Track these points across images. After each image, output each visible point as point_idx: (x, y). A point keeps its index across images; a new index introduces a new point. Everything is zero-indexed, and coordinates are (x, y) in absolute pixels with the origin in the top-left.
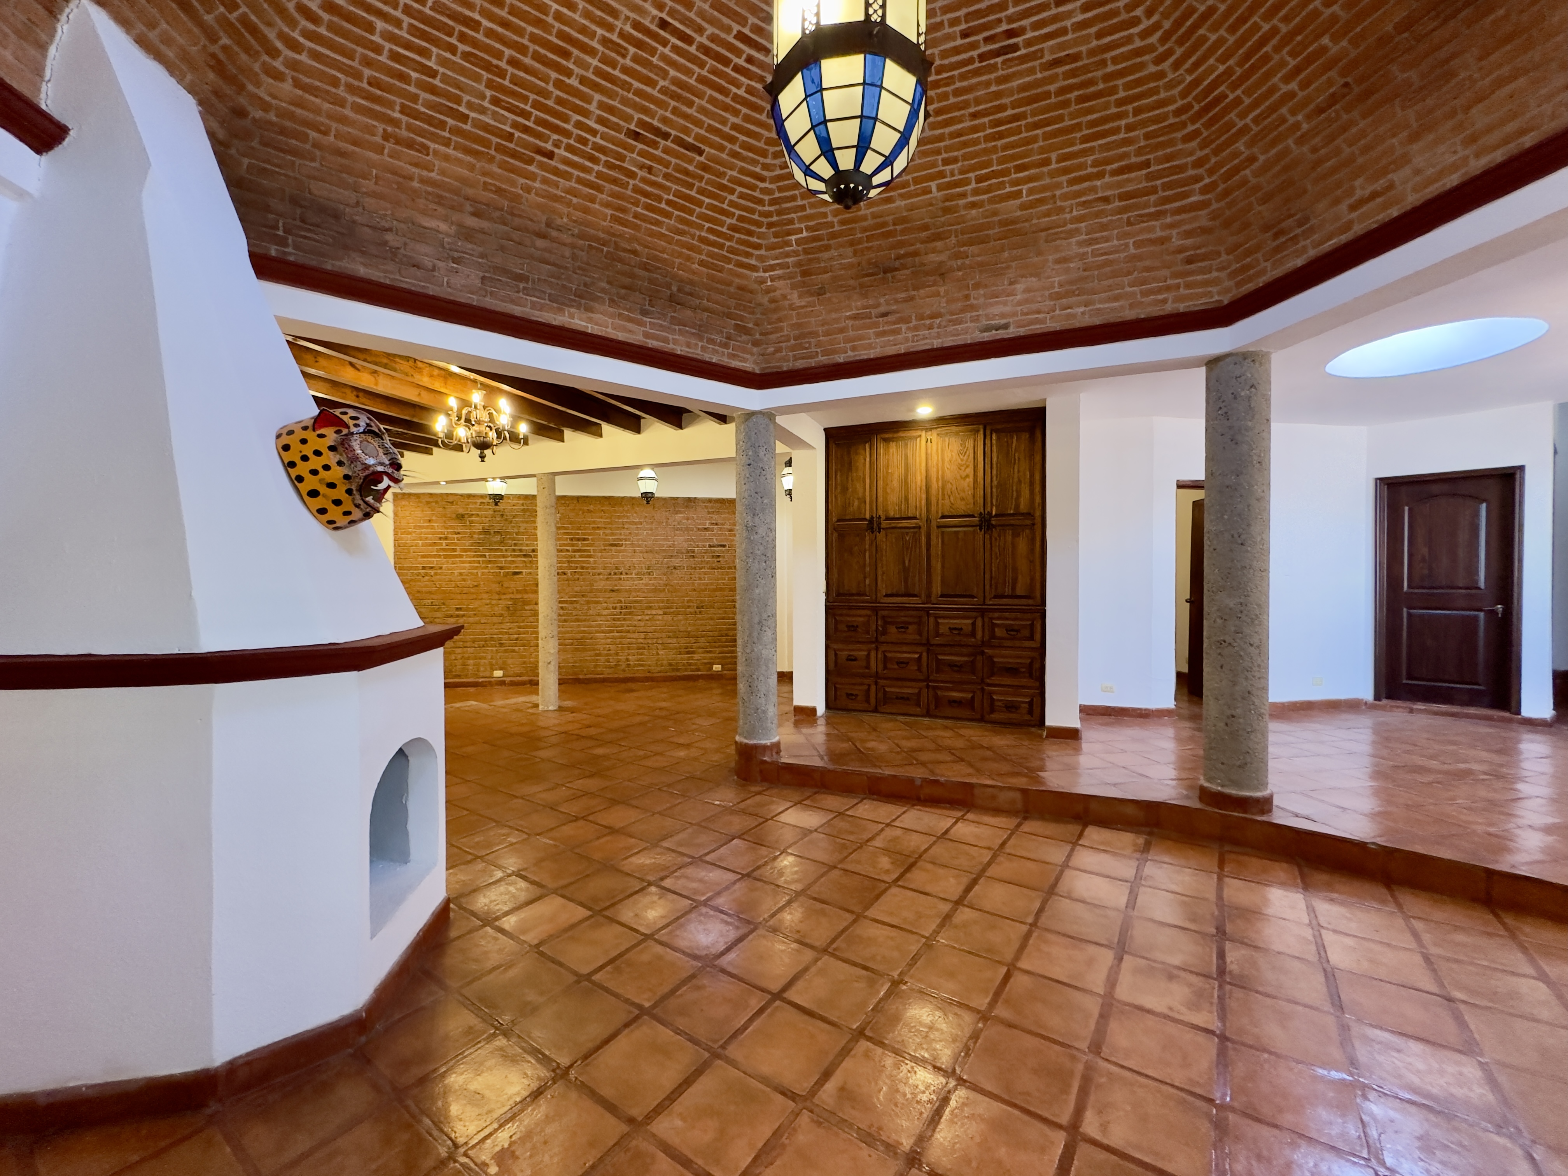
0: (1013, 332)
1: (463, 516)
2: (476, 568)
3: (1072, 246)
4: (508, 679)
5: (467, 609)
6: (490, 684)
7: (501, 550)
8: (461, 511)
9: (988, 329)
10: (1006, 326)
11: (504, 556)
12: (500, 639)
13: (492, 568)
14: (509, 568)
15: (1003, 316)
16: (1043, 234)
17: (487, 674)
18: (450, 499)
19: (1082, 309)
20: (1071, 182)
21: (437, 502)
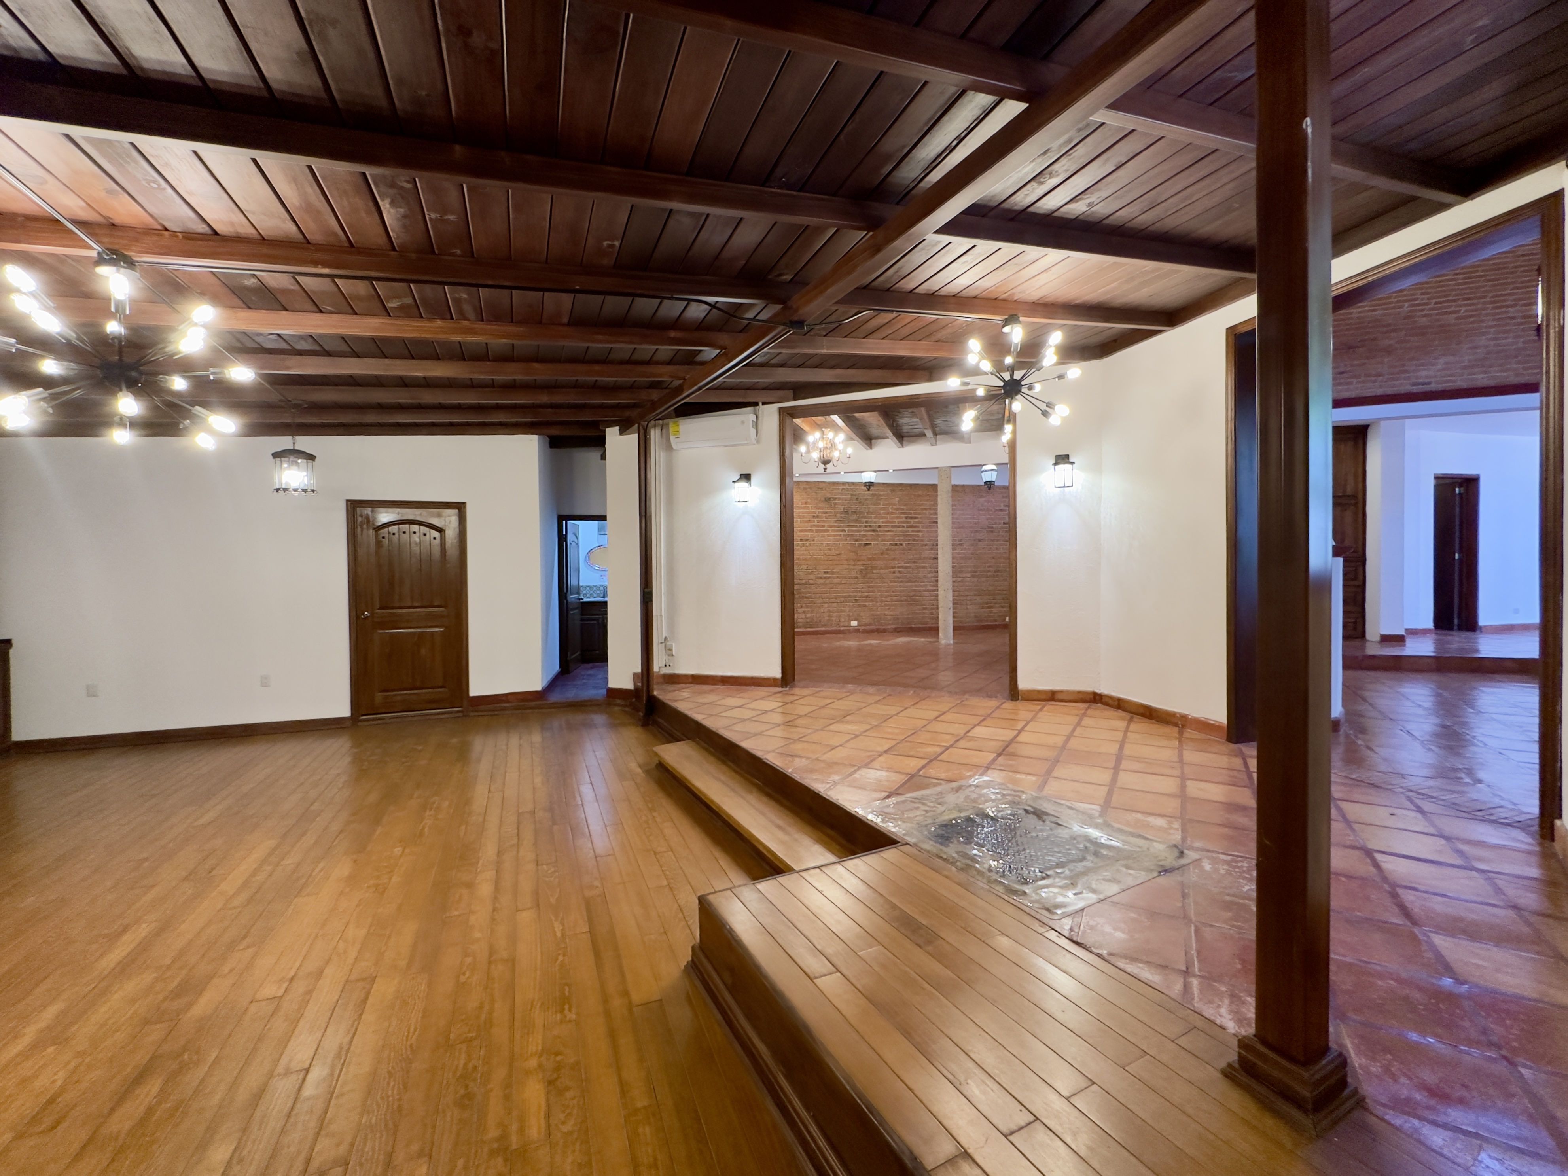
0: (1433, 387)
1: (830, 499)
2: (838, 540)
3: (1483, 341)
4: (862, 628)
5: (833, 573)
6: (849, 632)
7: (856, 526)
8: (829, 495)
9: (1414, 384)
10: (1429, 383)
11: (858, 531)
12: (855, 596)
13: (850, 540)
14: (861, 540)
15: (1427, 377)
16: (1465, 333)
17: (846, 624)
18: (821, 485)
19: (1482, 376)
20: (1493, 308)
21: (811, 488)
